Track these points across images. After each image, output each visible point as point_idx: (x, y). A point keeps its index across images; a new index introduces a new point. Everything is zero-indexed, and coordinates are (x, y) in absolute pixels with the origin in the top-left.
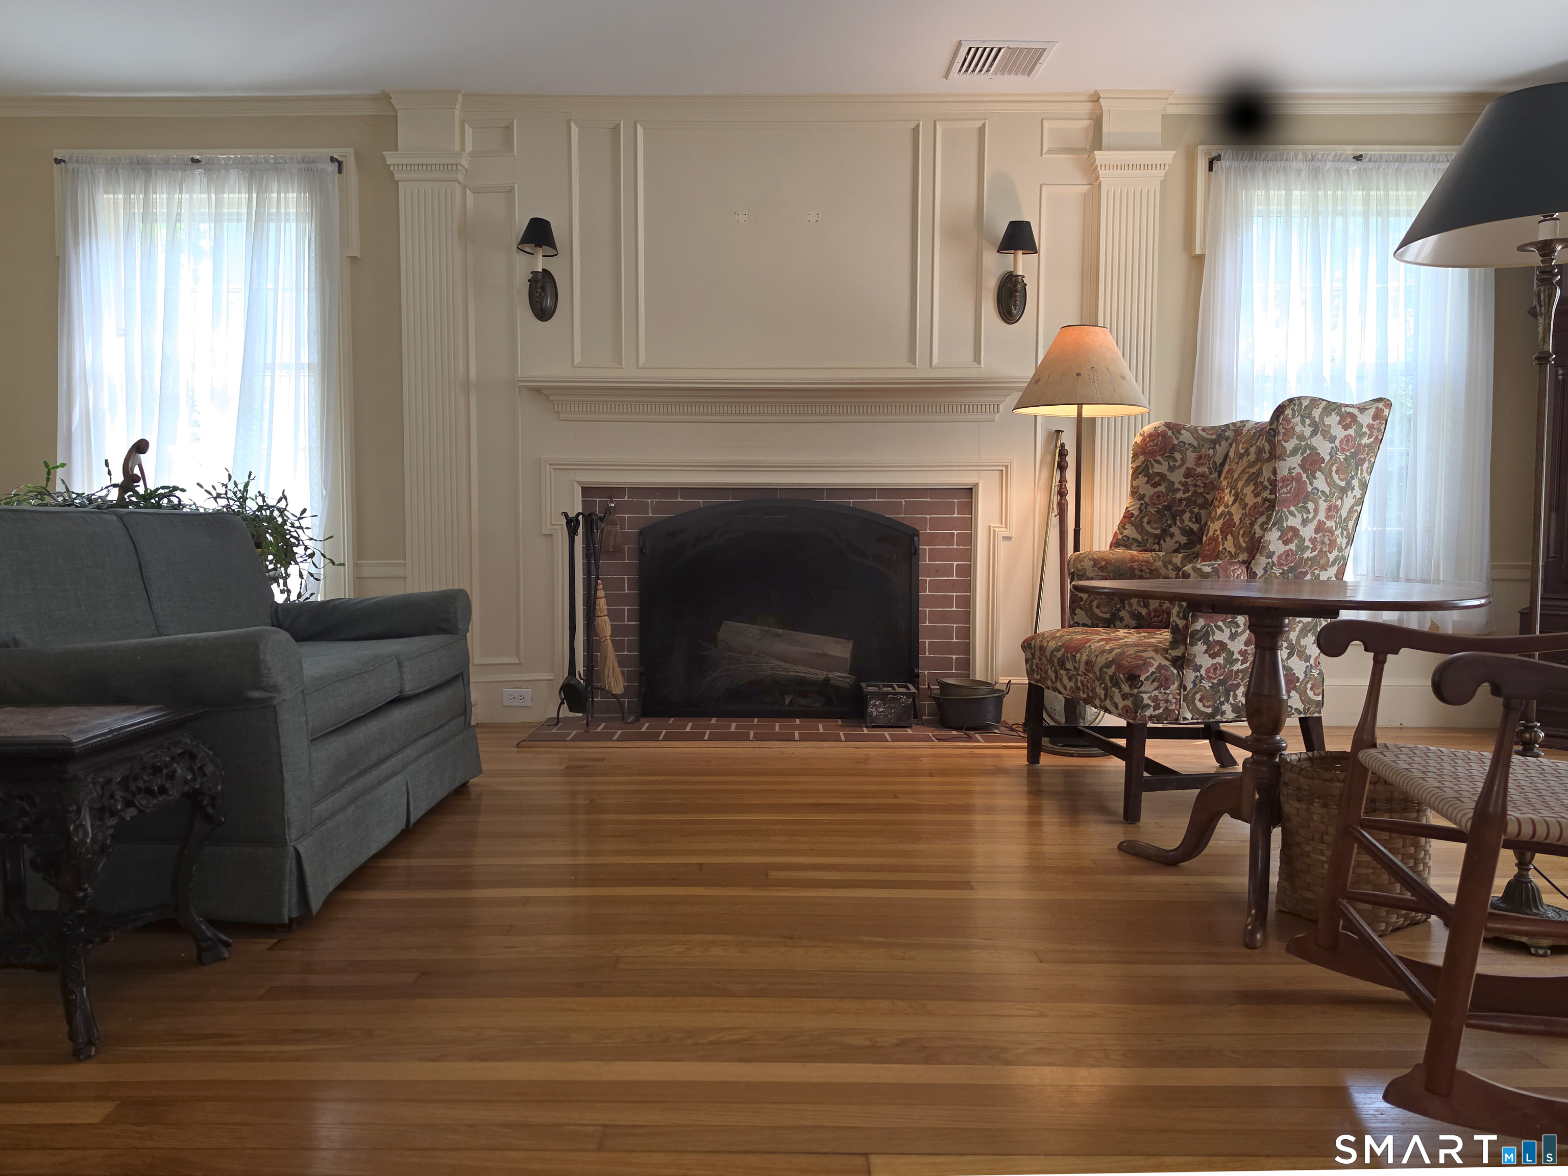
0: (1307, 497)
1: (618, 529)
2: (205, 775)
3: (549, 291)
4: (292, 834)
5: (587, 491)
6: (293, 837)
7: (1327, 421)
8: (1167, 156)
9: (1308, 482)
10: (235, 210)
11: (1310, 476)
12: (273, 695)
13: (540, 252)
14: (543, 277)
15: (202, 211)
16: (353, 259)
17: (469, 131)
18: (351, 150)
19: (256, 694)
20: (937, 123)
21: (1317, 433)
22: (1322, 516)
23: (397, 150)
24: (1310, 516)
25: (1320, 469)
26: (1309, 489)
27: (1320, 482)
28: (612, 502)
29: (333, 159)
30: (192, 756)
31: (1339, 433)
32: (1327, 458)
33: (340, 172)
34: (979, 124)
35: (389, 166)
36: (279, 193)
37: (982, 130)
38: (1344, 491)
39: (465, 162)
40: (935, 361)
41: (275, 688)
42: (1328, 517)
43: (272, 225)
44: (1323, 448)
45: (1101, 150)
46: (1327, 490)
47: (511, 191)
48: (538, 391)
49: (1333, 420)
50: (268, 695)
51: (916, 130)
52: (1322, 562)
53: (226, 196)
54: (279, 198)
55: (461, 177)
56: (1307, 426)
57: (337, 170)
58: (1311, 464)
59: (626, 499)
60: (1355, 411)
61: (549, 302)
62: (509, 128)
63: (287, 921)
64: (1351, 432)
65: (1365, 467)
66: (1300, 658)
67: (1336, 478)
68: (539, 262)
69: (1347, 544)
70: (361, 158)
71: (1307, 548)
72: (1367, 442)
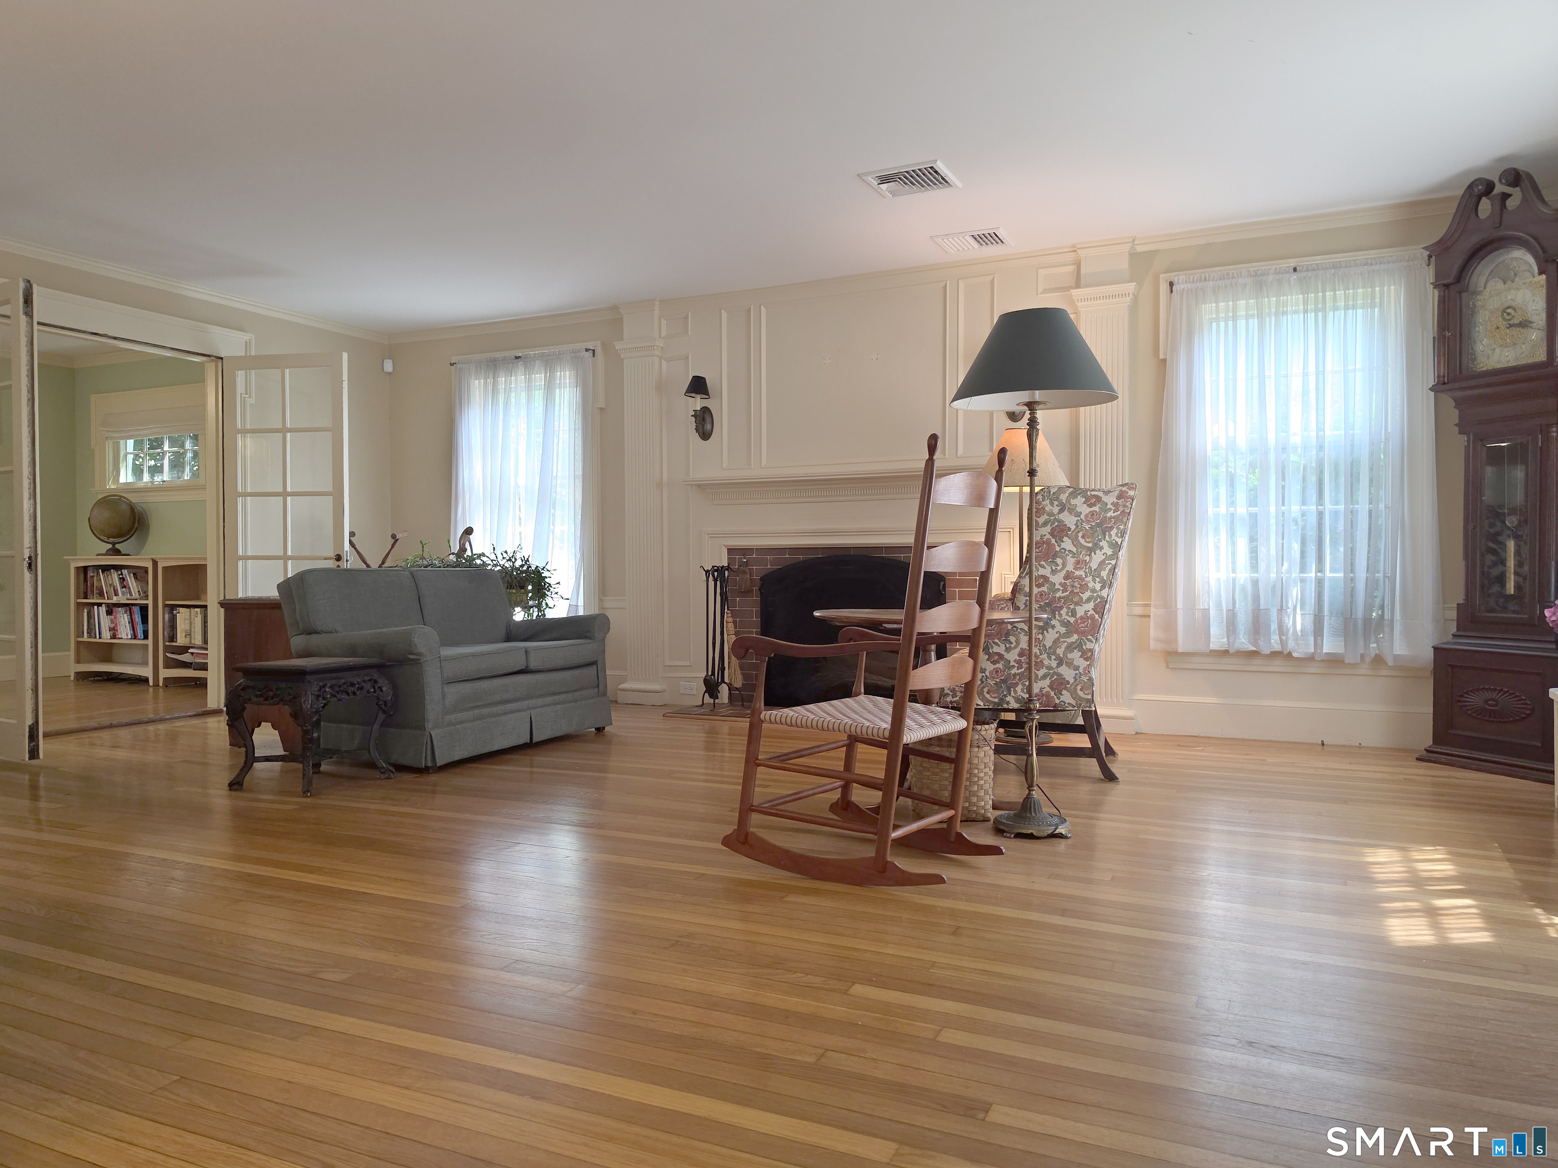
0: (1055, 555)
1: (748, 576)
2: (382, 691)
3: (708, 419)
4: (429, 725)
5: (731, 551)
6: (430, 727)
7: (1073, 502)
8: (1131, 287)
9: (1056, 544)
10: (538, 384)
11: (1058, 540)
12: (420, 657)
13: (699, 396)
14: (704, 412)
15: (522, 385)
16: (601, 409)
17: (664, 322)
18: (599, 342)
19: (412, 657)
20: (960, 281)
21: (1064, 511)
22: (1070, 567)
23: (623, 340)
24: (1059, 568)
25: (1067, 535)
26: (1058, 549)
27: (1067, 544)
28: (745, 558)
29: (587, 350)
30: (376, 682)
31: (1085, 510)
32: (1073, 527)
33: (594, 356)
34: (990, 278)
35: (618, 350)
36: (561, 372)
37: (992, 282)
38: (1091, 551)
39: (660, 343)
40: (960, 452)
41: (420, 654)
42: (1076, 569)
43: (558, 390)
44: (1069, 520)
45: (1080, 288)
46: (1074, 550)
47: (687, 358)
48: (699, 486)
49: (1079, 501)
50: (418, 657)
51: (945, 287)
52: (1075, 599)
53: (534, 376)
54: (561, 374)
55: (658, 353)
56: (1055, 505)
57: (592, 355)
58: (1058, 532)
59: (754, 556)
60: (1100, 494)
61: (709, 427)
62: (687, 317)
63: (424, 767)
64: (1096, 508)
65: (1114, 532)
66: (1069, 668)
67: (1082, 541)
68: (698, 403)
69: (1103, 588)
70: (604, 345)
71: (1058, 589)
72: (1113, 515)
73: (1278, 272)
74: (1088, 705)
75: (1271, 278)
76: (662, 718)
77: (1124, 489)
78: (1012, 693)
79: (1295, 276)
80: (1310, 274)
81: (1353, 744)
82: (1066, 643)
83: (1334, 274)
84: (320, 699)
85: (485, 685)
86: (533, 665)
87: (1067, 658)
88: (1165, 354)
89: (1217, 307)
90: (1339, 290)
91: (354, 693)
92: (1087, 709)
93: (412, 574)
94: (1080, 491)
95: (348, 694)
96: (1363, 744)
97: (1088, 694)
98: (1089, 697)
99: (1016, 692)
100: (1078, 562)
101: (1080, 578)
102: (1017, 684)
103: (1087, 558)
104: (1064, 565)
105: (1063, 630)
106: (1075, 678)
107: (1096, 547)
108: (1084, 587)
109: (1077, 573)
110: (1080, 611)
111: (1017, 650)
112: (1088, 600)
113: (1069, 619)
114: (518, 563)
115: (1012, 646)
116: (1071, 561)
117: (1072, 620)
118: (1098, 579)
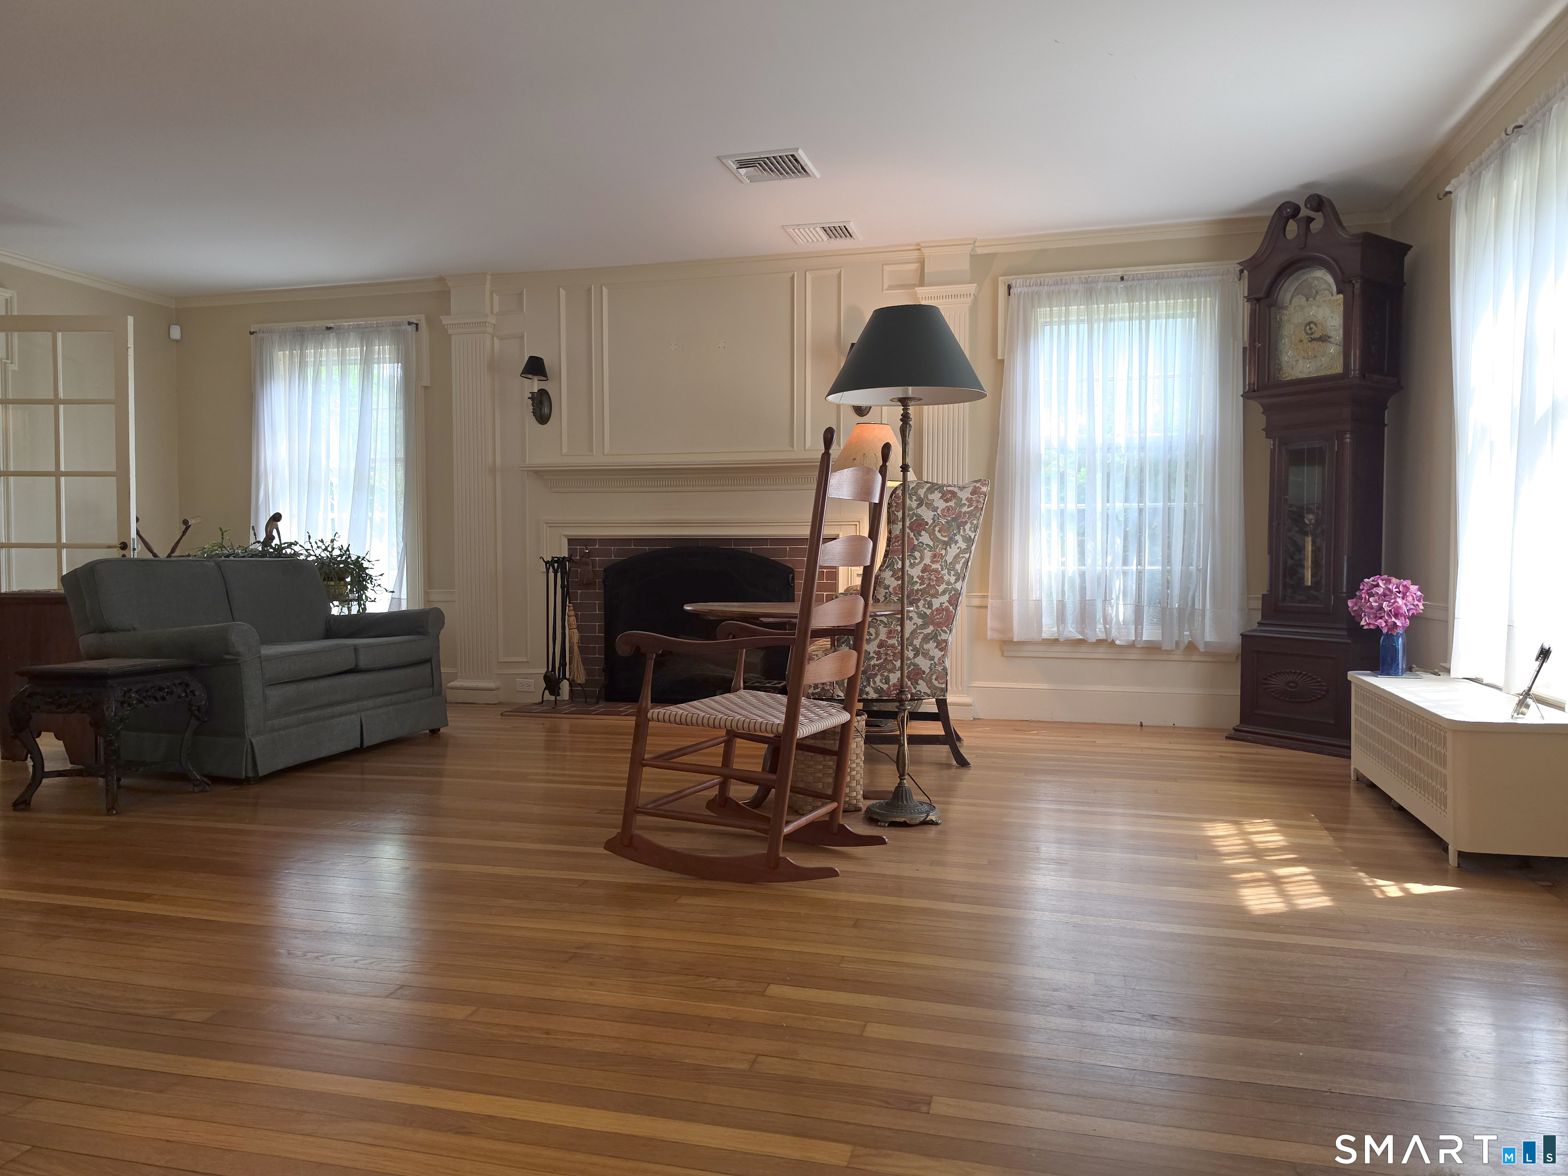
1: (591, 567)
3: (546, 403)
5: (572, 541)
6: (250, 734)
8: (972, 288)
10: (353, 358)
12: (238, 658)
13: (536, 378)
14: (541, 395)
15: (334, 358)
16: (426, 388)
17: (496, 297)
18: (423, 316)
19: (228, 657)
20: (807, 273)
23: (450, 315)
25: (925, 530)
26: (916, 543)
28: (587, 549)
29: (410, 323)
31: (941, 505)
33: (417, 330)
34: (837, 271)
35: (445, 325)
36: (379, 346)
37: (839, 275)
38: (946, 544)
39: (492, 320)
40: (808, 445)
41: (238, 654)
43: (376, 366)
44: (927, 515)
45: (924, 286)
47: (522, 337)
48: (536, 472)
49: (936, 496)
51: (793, 278)
52: (932, 592)
53: (348, 349)
54: (379, 349)
55: (490, 330)
56: (914, 501)
57: (415, 329)
58: (917, 526)
59: (597, 547)
60: (956, 489)
61: (546, 410)
62: (521, 294)
64: (952, 504)
65: (968, 527)
66: (925, 658)
67: (938, 535)
68: (535, 385)
69: (957, 580)
70: (429, 321)
71: (916, 582)
72: (967, 510)
73: (1106, 280)
74: (942, 694)
75: (1100, 285)
76: (500, 717)
77: (978, 485)
78: (871, 683)
79: (1121, 285)
80: (1135, 283)
81: (1167, 724)
82: (923, 635)
83: (1157, 284)
84: (125, 705)
85: (311, 686)
86: (363, 664)
87: (923, 649)
88: (1003, 355)
89: (1051, 311)
90: (1161, 300)
91: (163, 699)
92: (942, 697)
93: (218, 564)
94: (936, 487)
95: (156, 699)
96: (1176, 725)
97: (942, 683)
98: (944, 686)
99: (875, 682)
100: (934, 556)
101: (936, 571)
102: (876, 675)
103: (943, 552)
104: (922, 558)
105: (920, 622)
106: (930, 668)
107: (951, 541)
108: (940, 580)
109: (934, 566)
110: (936, 603)
111: (877, 642)
112: (944, 593)
113: (925, 611)
114: (336, 552)
115: (872, 637)
116: (928, 554)
117: (928, 612)
118: (952, 573)
